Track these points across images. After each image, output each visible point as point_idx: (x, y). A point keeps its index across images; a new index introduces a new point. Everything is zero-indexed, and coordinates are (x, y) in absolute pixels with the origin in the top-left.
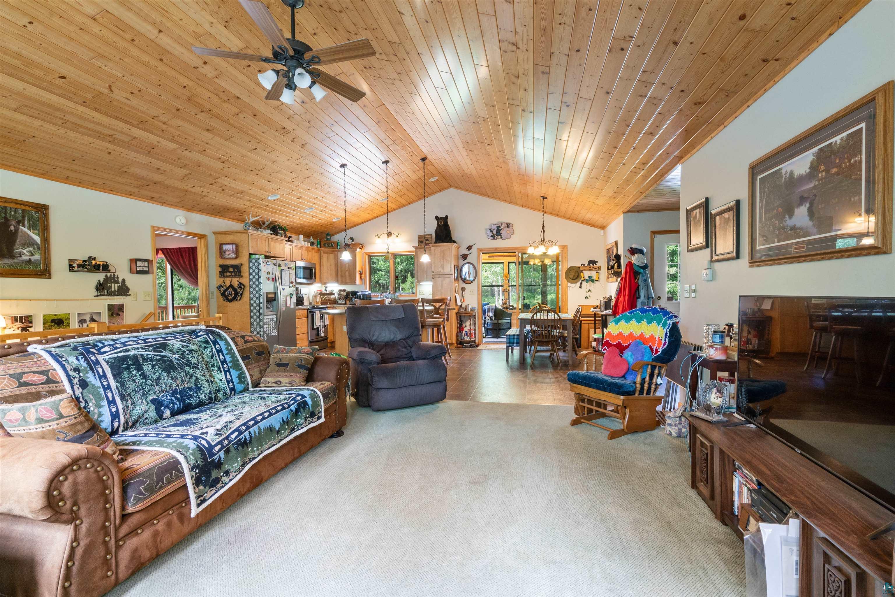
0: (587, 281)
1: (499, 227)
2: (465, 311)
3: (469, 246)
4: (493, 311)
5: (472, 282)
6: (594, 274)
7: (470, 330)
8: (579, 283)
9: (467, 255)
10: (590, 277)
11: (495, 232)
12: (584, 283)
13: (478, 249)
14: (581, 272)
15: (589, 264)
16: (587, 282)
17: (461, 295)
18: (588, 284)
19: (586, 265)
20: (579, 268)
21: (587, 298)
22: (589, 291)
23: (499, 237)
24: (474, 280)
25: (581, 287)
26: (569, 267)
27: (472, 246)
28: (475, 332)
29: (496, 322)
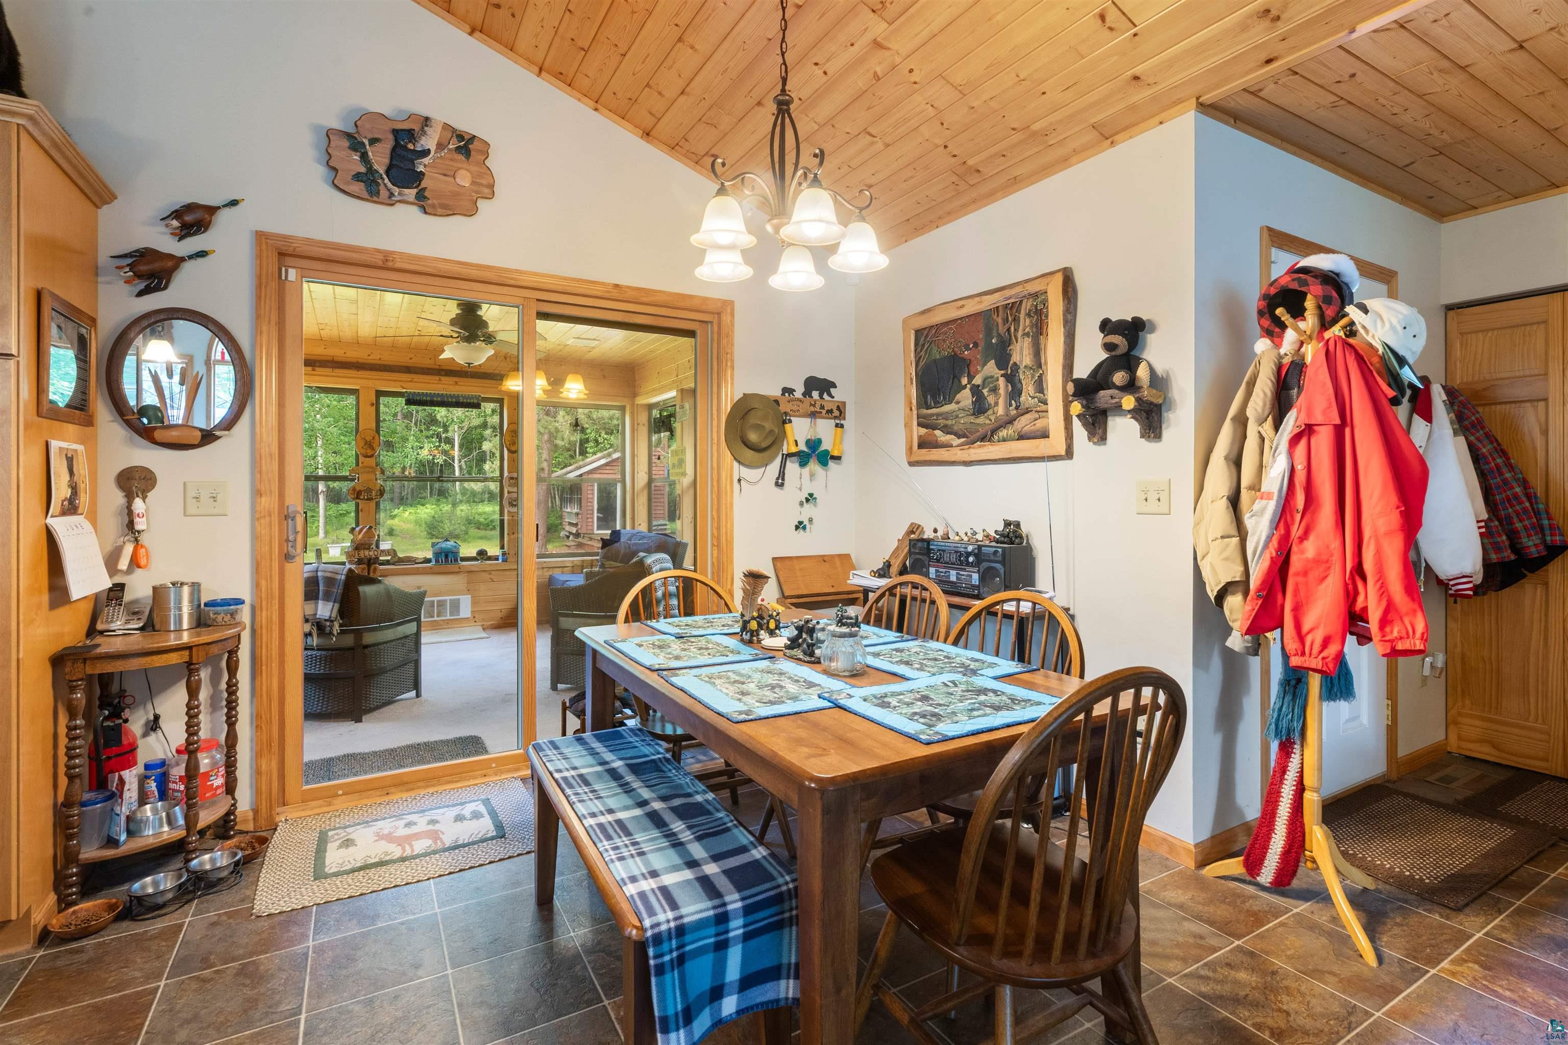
0: (803, 458)
1: (411, 135)
2: (149, 627)
3: (190, 208)
4: (338, 590)
5: (208, 437)
6: (824, 429)
7: (190, 750)
8: (774, 468)
9: (178, 261)
10: (814, 443)
11: (380, 158)
12: (792, 467)
13: (261, 237)
14: (784, 421)
15: (807, 393)
16: (803, 464)
17: (112, 524)
18: (806, 471)
19: (798, 394)
20: (777, 402)
21: (800, 526)
22: (810, 498)
23: (411, 193)
24: (229, 423)
25: (780, 482)
26: (738, 396)
27: (212, 210)
28: (230, 765)
29: (349, 640)
